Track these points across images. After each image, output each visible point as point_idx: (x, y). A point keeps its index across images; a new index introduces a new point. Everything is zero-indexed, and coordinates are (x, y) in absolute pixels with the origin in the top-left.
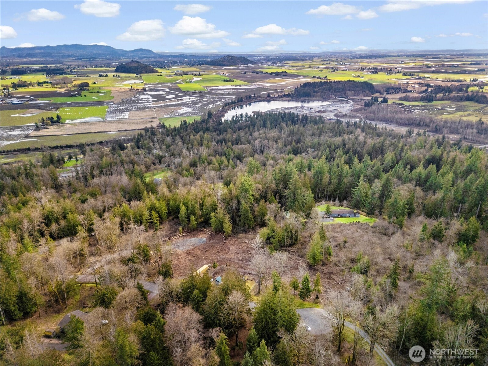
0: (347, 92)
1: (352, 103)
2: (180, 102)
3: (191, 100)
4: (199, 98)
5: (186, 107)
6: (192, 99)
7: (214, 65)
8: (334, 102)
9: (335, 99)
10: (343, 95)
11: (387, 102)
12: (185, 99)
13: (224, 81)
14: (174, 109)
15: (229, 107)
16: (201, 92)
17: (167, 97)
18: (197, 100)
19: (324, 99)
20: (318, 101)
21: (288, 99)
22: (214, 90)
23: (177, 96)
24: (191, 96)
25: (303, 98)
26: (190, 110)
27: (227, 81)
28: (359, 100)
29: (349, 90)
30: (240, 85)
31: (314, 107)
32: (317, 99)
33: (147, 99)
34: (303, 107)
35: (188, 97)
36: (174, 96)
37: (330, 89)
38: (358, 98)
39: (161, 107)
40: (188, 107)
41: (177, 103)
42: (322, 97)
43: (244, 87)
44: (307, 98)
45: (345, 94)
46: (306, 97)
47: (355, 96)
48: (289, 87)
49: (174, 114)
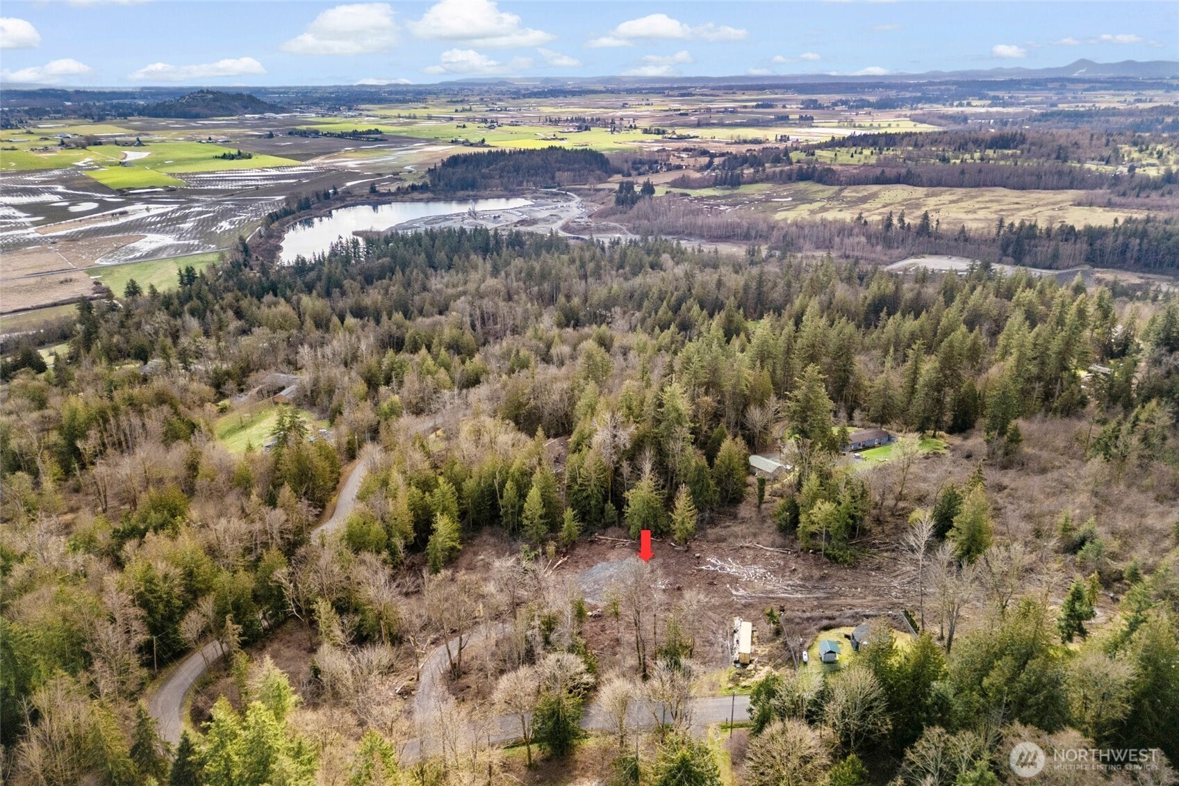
0: (558, 174)
1: (578, 199)
2: (122, 220)
3: (152, 213)
4: (176, 206)
5: (149, 231)
6: (156, 209)
7: (166, 115)
8: (536, 198)
9: (535, 192)
10: (550, 181)
11: (653, 192)
12: (135, 212)
13: (224, 157)
14: (119, 240)
15: (282, 225)
16: (173, 190)
17: (73, 209)
18: (173, 212)
19: (510, 194)
20: (499, 197)
21: (425, 196)
22: (209, 181)
23: (104, 206)
24: (148, 201)
25: (461, 194)
26: (168, 240)
27: (232, 157)
28: (592, 192)
29: (559, 170)
30: (277, 168)
31: (500, 213)
32: (496, 193)
33: (9, 217)
34: (473, 214)
35: (139, 206)
36: (95, 205)
37: (517, 170)
38: (587, 187)
39: (71, 238)
40: (157, 231)
41: (115, 223)
42: (506, 189)
43: (288, 171)
44: (471, 193)
45: (553, 178)
46: (467, 189)
47: (574, 182)
48: (409, 168)
49: (127, 254)
